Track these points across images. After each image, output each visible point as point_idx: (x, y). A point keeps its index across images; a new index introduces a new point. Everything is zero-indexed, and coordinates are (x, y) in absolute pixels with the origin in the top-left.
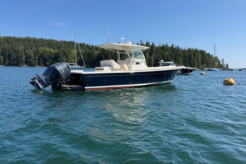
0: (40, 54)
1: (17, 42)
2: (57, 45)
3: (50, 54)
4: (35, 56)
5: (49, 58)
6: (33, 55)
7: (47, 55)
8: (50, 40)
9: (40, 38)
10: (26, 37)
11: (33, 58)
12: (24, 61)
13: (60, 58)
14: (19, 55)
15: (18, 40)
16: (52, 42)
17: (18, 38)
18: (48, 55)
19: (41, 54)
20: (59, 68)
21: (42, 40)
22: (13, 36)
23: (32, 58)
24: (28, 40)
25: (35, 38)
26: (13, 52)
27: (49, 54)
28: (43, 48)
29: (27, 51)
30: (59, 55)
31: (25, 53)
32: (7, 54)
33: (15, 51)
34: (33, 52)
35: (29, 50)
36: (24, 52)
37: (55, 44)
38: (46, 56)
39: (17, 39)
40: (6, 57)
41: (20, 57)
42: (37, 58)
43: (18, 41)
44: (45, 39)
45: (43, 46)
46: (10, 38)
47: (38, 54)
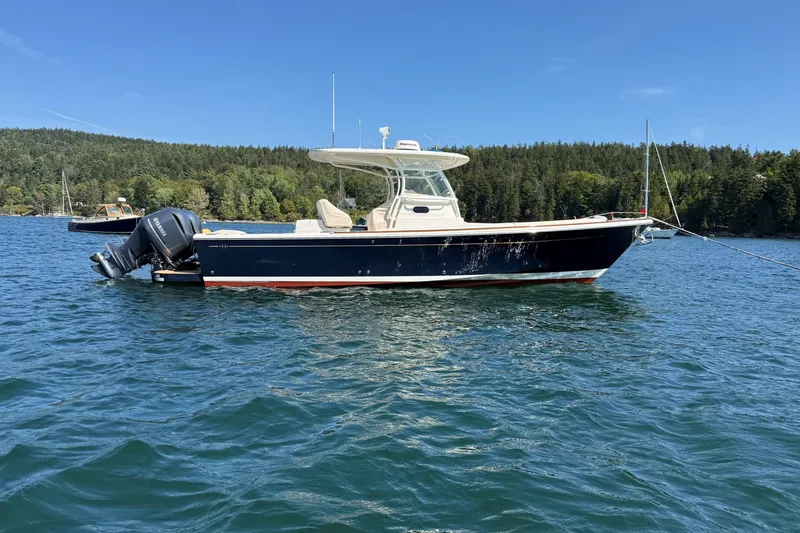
0: (562, 192)
1: (509, 162)
2: (625, 161)
3: (593, 191)
4: (547, 201)
5: (589, 202)
6: (542, 198)
7: (585, 196)
8: (608, 147)
9: (575, 145)
10: (537, 143)
11: (542, 204)
12: (517, 214)
13: (624, 201)
14: (506, 197)
15: (513, 154)
16: (612, 153)
17: (513, 149)
18: (587, 195)
19: (568, 192)
20: (153, 223)
21: (582, 149)
22: (502, 146)
23: (539, 206)
24: (539, 152)
25: (562, 143)
26: (491, 190)
27: (589, 190)
28: (575, 174)
29: (528, 185)
30: (622, 193)
31: (523, 192)
32: (476, 197)
33: (495, 188)
34: (545, 186)
35: (534, 184)
36: (517, 189)
37: (619, 159)
38: (582, 196)
39: (510, 151)
40: (473, 203)
41: (508, 203)
42: (554, 204)
43: (513, 157)
44: (591, 144)
45: (580, 167)
46: (494, 150)
47: (556, 193)
